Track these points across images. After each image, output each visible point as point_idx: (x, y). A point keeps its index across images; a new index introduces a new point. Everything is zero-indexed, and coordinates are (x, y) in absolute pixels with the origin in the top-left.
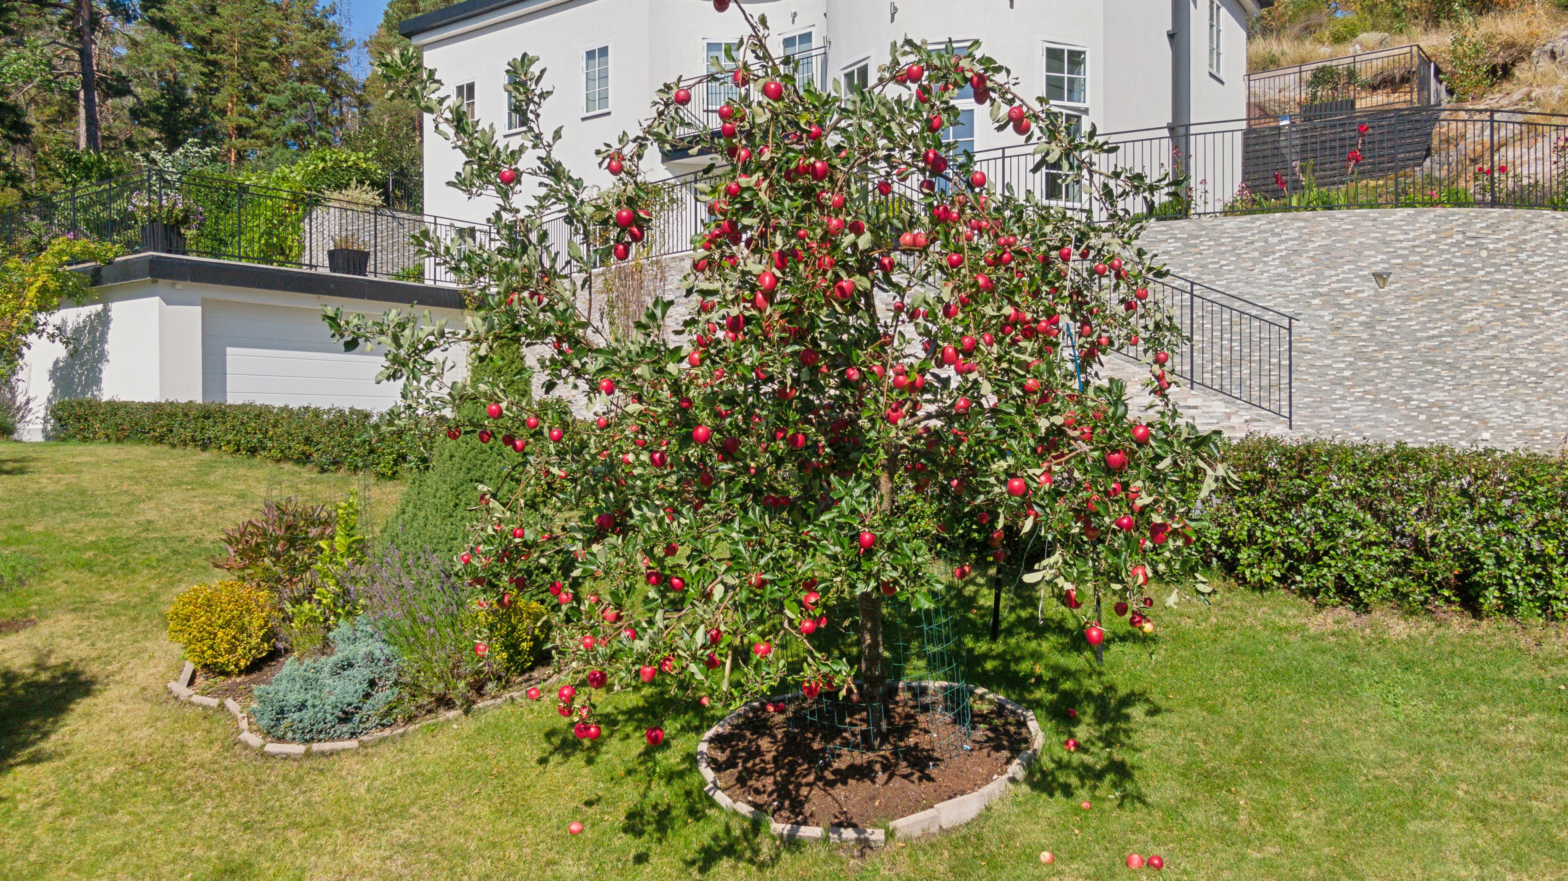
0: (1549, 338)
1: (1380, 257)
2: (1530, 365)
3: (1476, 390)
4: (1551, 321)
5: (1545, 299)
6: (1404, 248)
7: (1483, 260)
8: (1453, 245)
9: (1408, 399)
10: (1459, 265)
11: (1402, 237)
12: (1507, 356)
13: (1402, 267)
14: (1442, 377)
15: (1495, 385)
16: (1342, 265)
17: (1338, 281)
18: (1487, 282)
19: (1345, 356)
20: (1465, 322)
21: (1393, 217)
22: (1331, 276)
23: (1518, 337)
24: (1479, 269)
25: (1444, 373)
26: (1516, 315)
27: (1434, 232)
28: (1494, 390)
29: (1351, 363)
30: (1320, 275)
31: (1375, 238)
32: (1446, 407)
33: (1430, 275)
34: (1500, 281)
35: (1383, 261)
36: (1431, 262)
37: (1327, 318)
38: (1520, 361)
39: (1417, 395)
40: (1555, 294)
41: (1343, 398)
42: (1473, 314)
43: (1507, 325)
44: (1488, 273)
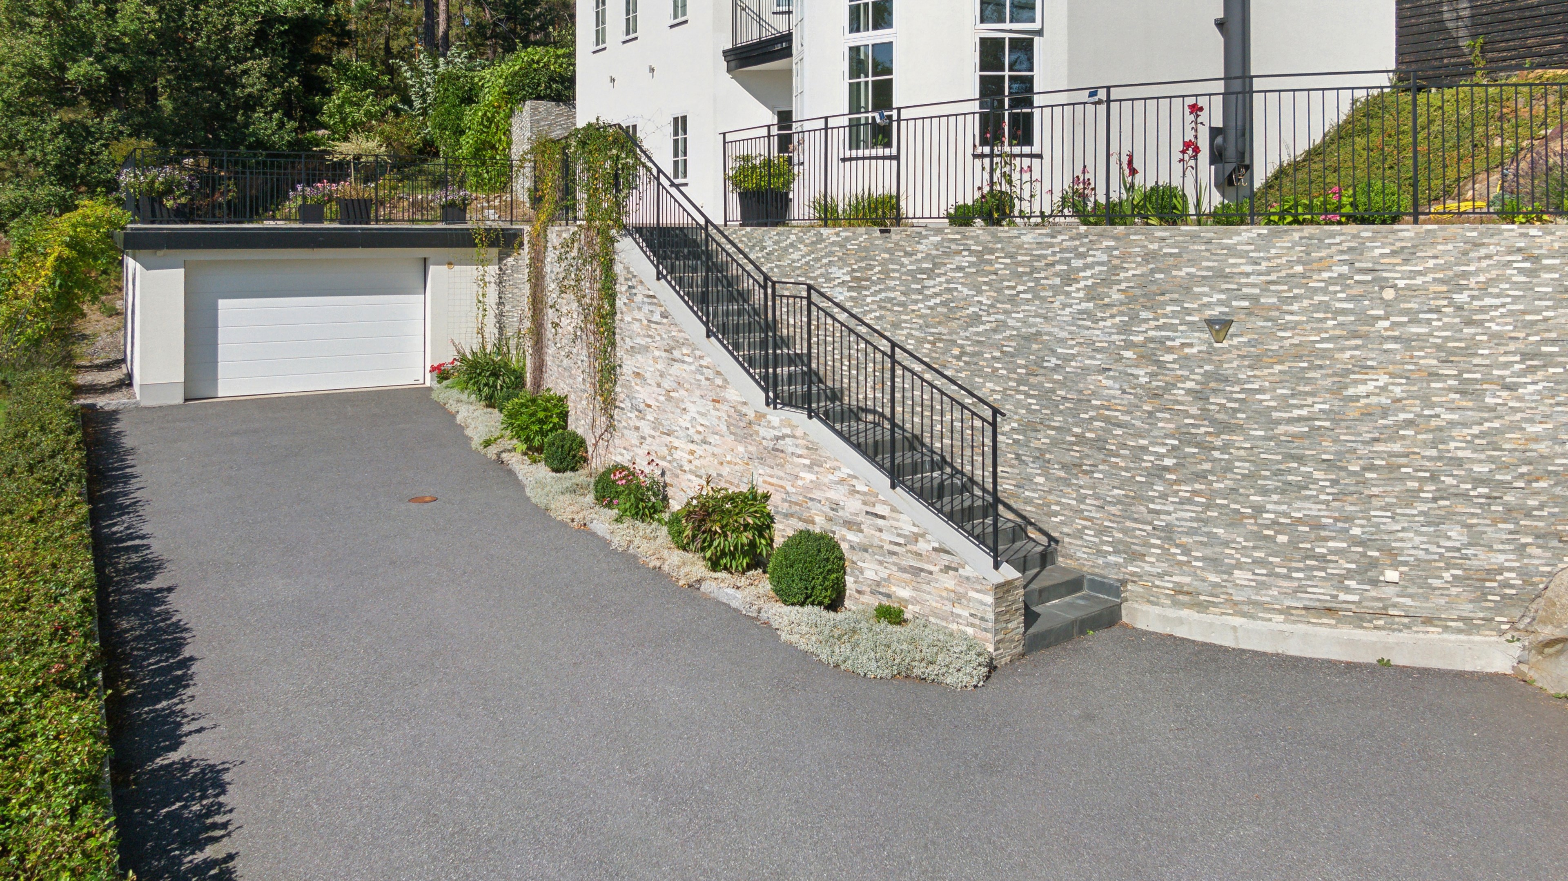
0: (1516, 427)
1: (1216, 297)
2: (1477, 468)
3: (1375, 502)
4: (1520, 399)
5: (1507, 365)
6: (1254, 285)
7: (1387, 304)
8: (1330, 281)
9: (1259, 510)
10: (1344, 312)
11: (1248, 269)
12: (1434, 453)
13: (1249, 312)
14: (1316, 481)
15: (1413, 496)
16: (1164, 304)
17: (1158, 328)
18: (1395, 339)
19: (1166, 436)
20: (1356, 399)
21: (1235, 239)
22: (1146, 321)
23: (1452, 424)
24: (1379, 318)
25: (1317, 475)
26: (1450, 389)
27: (1299, 262)
28: (1410, 505)
29: (1174, 448)
30: (1134, 318)
31: (1208, 268)
32: (1323, 527)
33: (1294, 326)
34: (1418, 337)
35: (1220, 303)
36: (1295, 307)
37: (1143, 380)
38: (1459, 462)
39: (1273, 506)
40: (1525, 356)
41: (1164, 496)
42: (1371, 386)
43: (1432, 406)
44: (1394, 324)
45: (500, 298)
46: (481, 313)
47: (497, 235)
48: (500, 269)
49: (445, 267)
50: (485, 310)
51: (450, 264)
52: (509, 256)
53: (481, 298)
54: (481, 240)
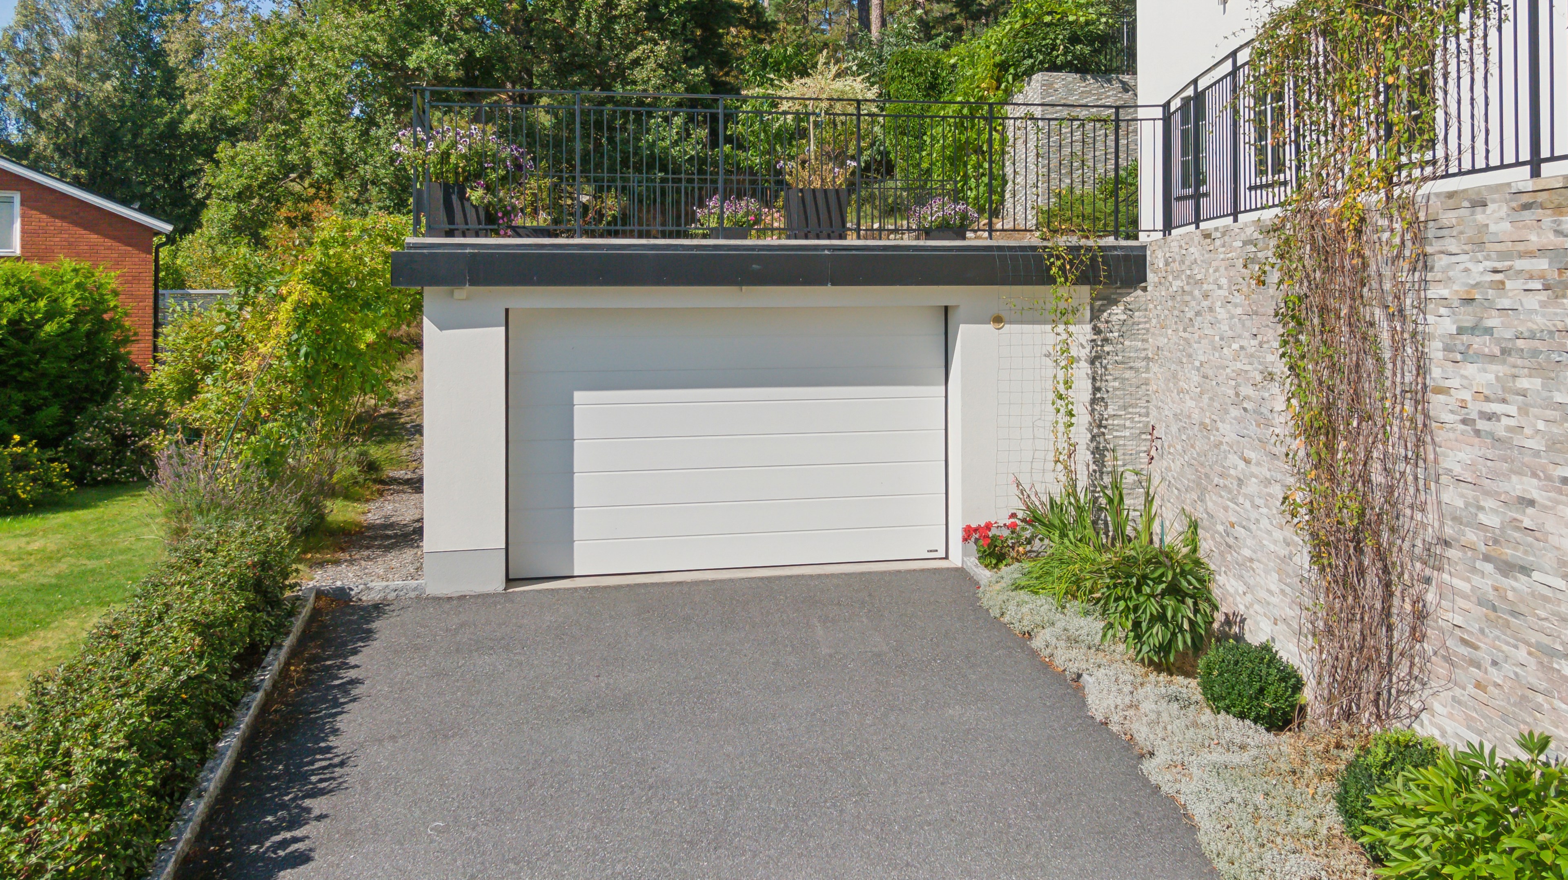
45: (1096, 389)
46: (1063, 419)
47: (1093, 259)
48: (1097, 331)
49: (990, 327)
50: (1071, 414)
51: (998, 320)
52: (1116, 302)
53: (1061, 388)
54: (1062, 268)
